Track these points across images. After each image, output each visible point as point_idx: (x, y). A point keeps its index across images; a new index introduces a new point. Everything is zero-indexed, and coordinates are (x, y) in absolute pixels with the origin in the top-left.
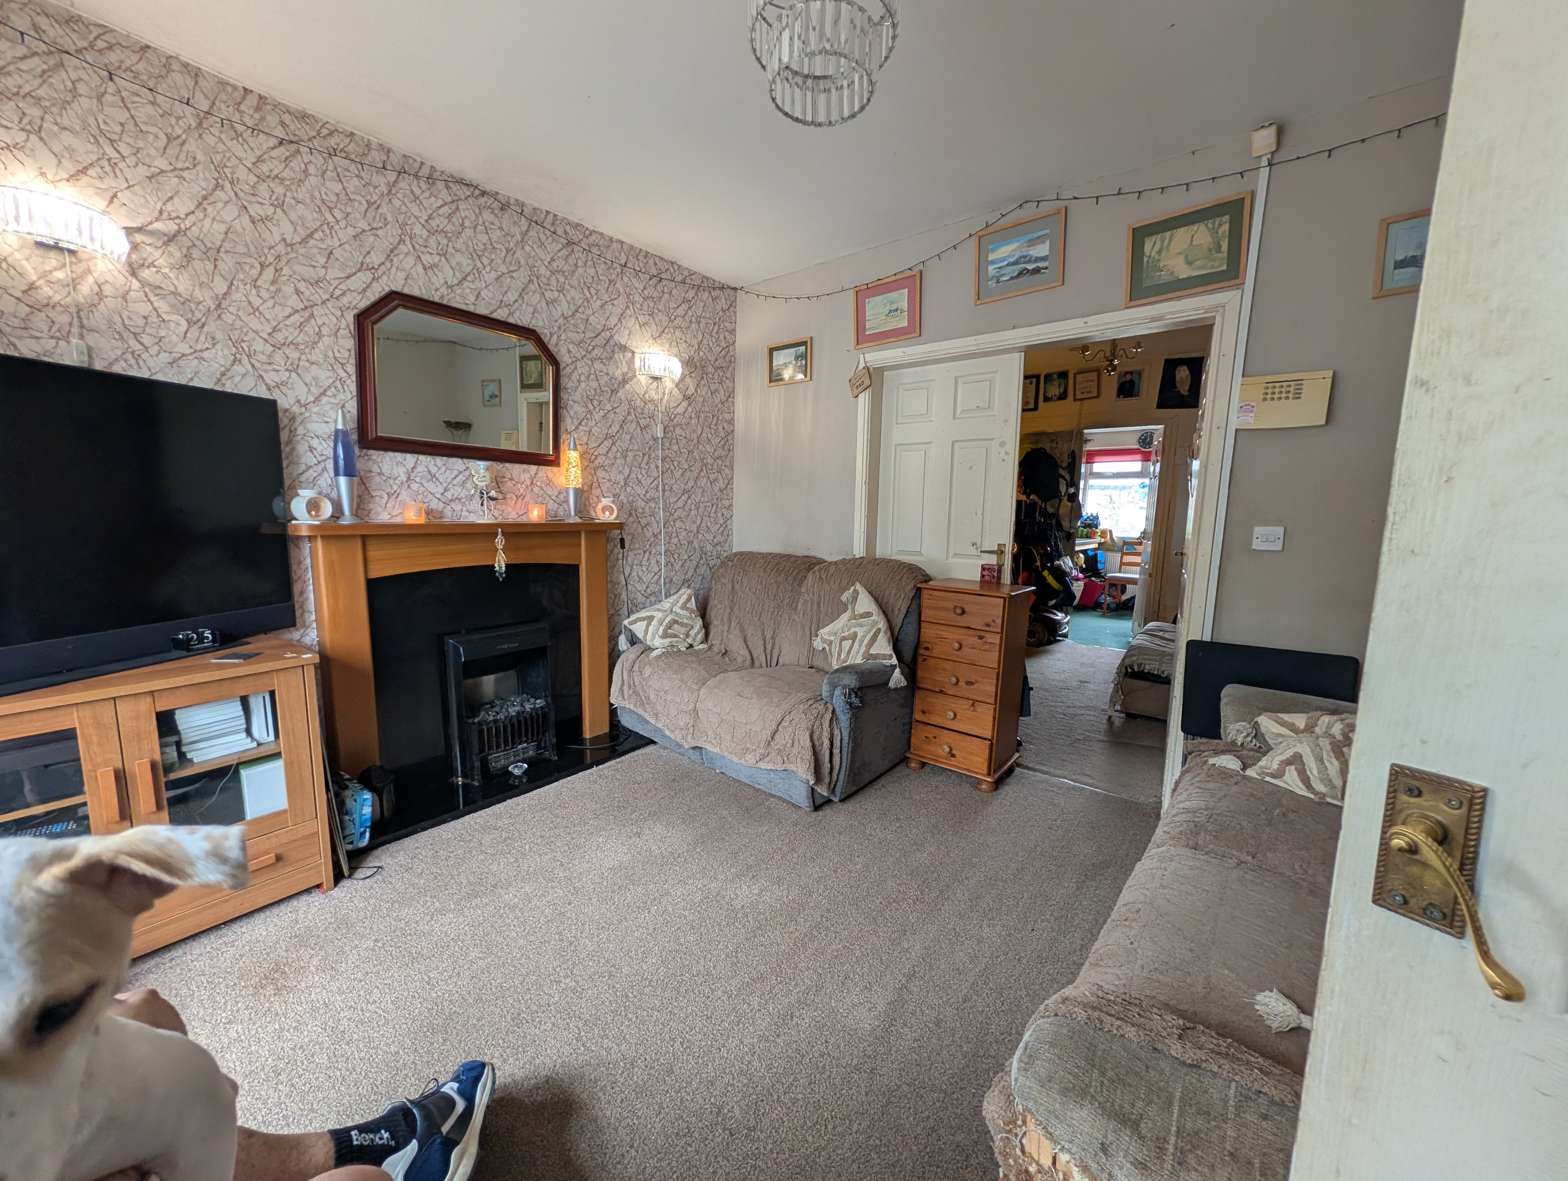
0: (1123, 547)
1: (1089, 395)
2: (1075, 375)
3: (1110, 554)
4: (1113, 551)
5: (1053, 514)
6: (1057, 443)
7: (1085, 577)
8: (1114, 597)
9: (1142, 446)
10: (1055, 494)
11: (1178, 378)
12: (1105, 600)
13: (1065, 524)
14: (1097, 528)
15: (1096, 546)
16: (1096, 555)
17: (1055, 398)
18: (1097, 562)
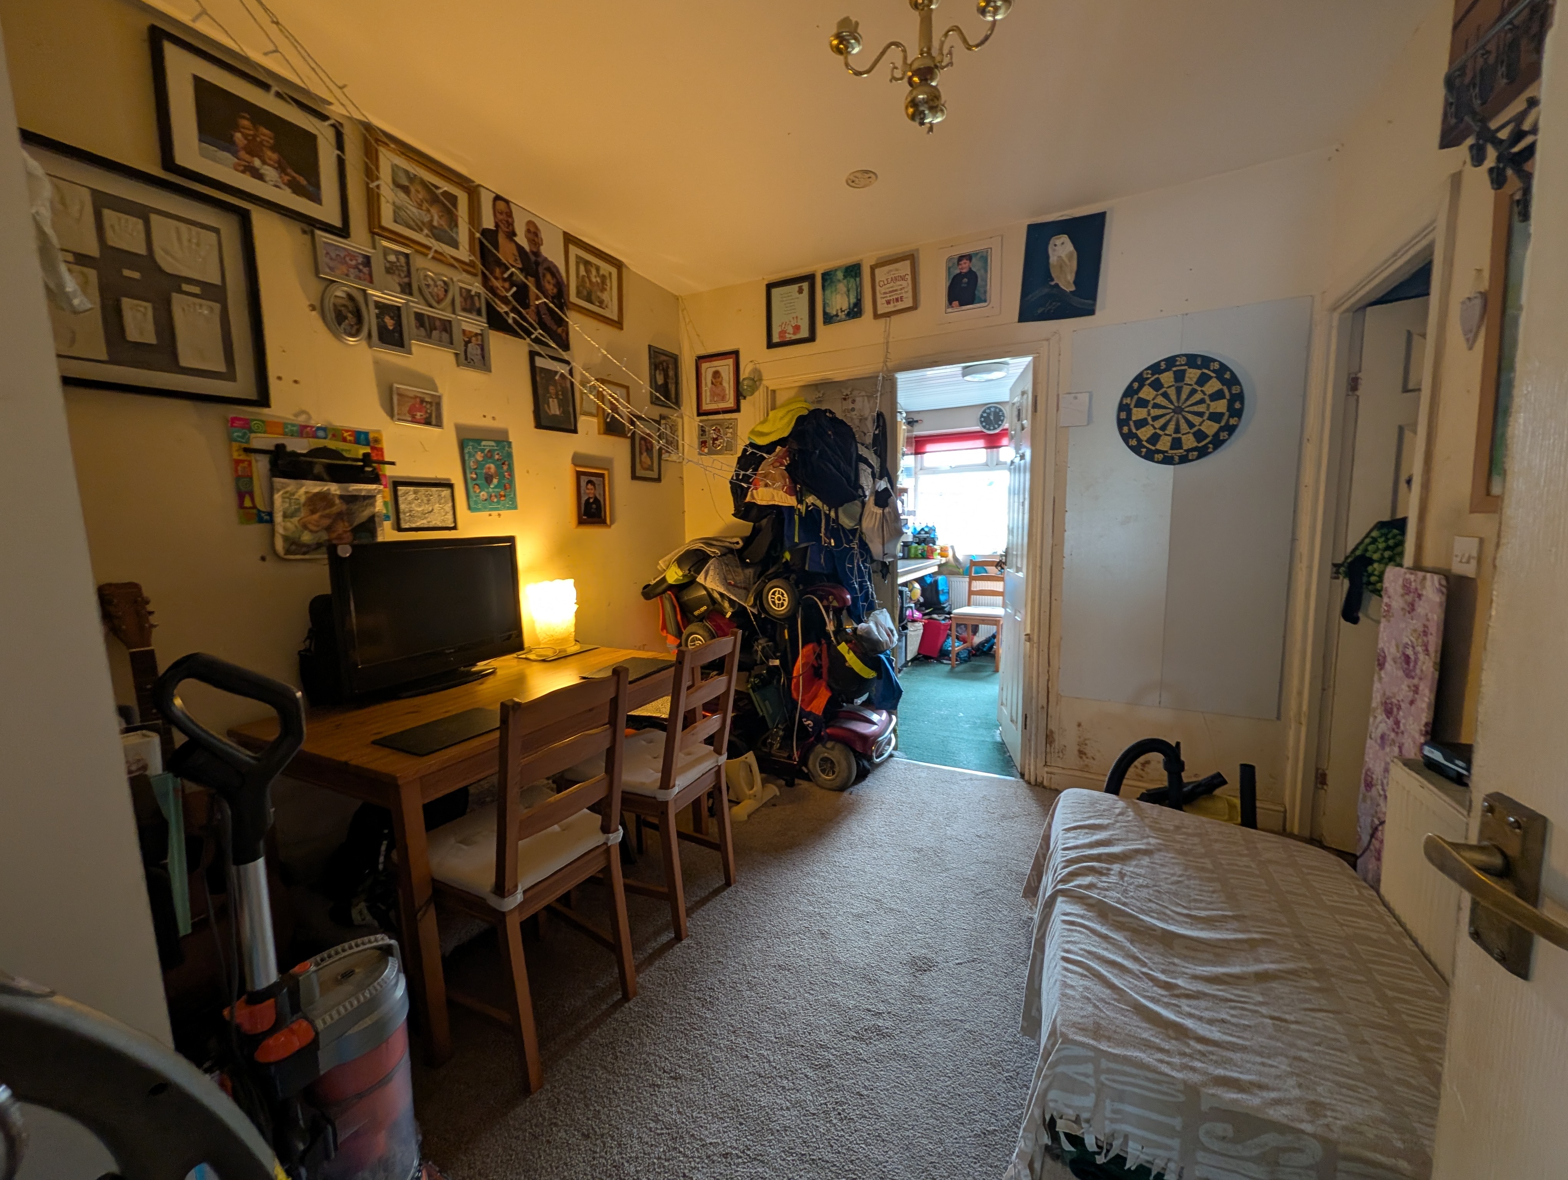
0: (970, 568)
1: (900, 306)
2: (873, 269)
3: (954, 579)
4: (958, 574)
5: (853, 531)
6: (854, 402)
7: (924, 615)
8: (965, 642)
9: (984, 427)
10: (853, 492)
11: (1053, 259)
12: (953, 646)
13: (876, 548)
14: (934, 543)
15: (935, 569)
16: (936, 582)
17: (842, 315)
18: (937, 592)
